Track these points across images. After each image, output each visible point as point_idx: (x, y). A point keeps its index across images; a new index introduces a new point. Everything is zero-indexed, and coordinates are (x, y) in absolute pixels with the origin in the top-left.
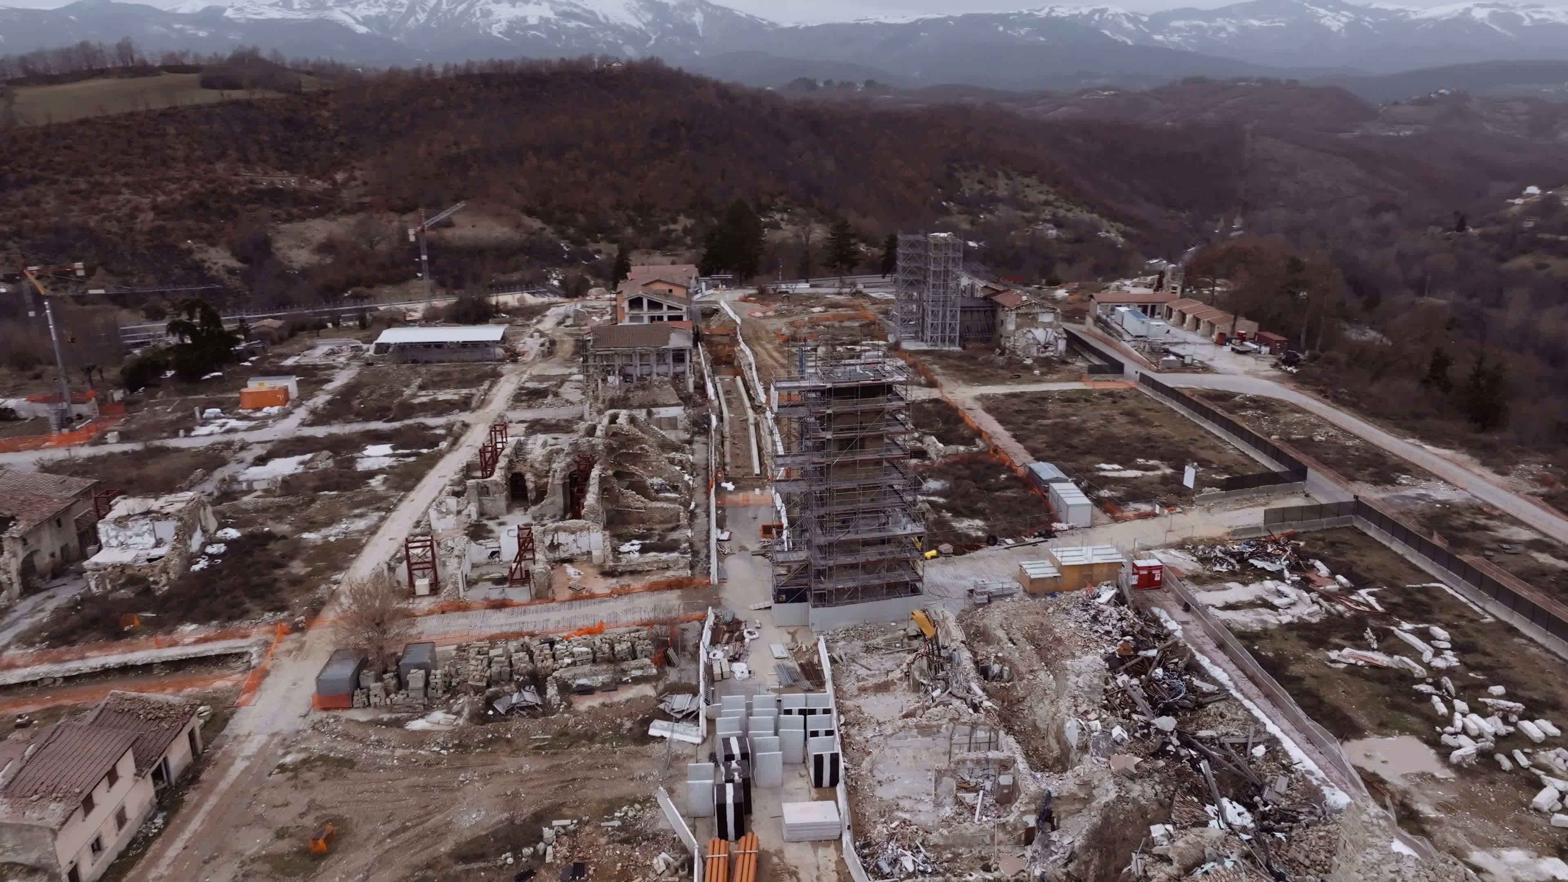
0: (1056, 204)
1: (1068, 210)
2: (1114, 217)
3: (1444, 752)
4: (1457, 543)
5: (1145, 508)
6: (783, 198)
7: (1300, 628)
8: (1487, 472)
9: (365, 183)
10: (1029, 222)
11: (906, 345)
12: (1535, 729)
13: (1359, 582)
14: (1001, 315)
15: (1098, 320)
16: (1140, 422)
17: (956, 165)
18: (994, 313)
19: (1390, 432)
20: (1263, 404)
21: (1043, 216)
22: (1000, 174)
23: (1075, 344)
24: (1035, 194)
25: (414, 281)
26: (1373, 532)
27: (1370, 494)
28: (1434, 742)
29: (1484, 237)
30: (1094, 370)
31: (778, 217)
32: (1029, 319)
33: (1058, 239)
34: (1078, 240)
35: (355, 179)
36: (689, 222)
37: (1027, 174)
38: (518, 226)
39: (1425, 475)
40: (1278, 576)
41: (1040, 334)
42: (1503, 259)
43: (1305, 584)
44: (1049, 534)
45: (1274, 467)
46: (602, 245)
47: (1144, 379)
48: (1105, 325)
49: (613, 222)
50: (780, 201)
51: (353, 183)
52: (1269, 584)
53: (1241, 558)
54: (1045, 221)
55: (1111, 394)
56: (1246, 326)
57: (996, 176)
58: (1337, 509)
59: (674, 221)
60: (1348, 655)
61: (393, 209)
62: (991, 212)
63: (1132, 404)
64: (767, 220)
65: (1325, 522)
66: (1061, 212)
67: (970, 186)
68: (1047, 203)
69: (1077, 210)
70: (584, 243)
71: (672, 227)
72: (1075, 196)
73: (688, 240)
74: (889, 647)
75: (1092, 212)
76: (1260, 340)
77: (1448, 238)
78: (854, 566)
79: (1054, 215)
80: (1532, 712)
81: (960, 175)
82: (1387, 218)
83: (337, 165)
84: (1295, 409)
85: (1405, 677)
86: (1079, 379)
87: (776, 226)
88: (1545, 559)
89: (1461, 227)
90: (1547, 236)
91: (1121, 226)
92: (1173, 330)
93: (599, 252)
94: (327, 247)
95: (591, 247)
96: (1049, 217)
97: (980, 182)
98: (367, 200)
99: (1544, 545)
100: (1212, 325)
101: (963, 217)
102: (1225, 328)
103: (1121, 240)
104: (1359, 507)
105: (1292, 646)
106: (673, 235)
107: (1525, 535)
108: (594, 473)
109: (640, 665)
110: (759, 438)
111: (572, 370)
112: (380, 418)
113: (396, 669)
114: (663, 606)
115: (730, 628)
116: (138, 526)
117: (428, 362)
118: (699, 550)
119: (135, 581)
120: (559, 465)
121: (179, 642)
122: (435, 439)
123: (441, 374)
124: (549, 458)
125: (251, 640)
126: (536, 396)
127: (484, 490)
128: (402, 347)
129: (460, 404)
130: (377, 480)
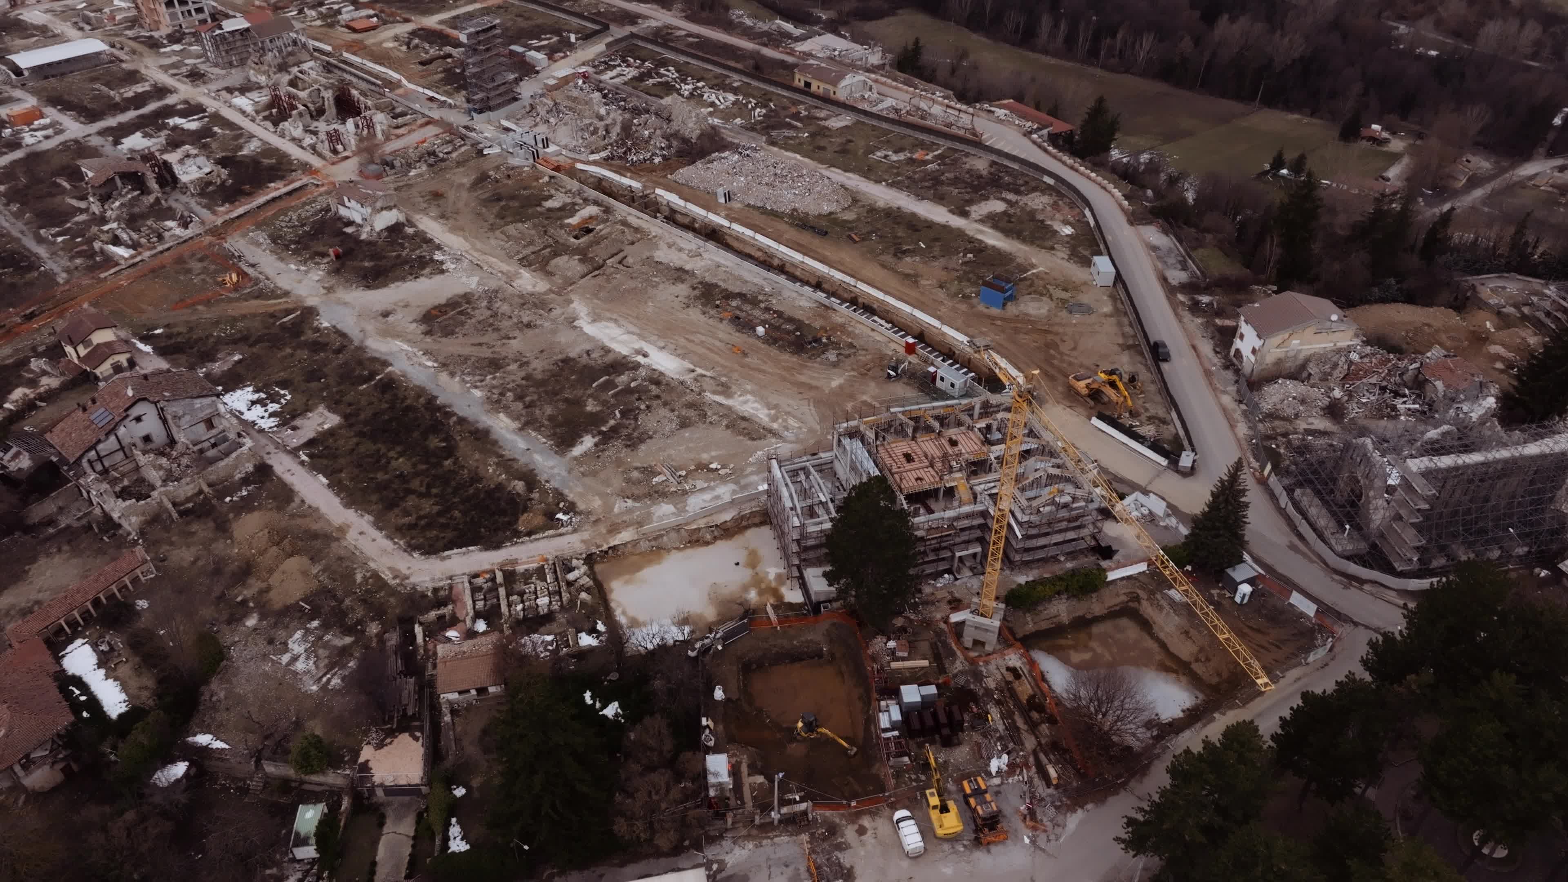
3: (682, 96)
4: (667, 40)
5: (562, 55)
7: (634, 79)
8: (664, 11)
12: (700, 84)
13: (644, 61)
16: (528, 19)
26: (640, 43)
27: (634, 29)
28: (680, 94)
39: (646, 18)
40: (619, 65)
43: (628, 66)
44: (537, 72)
45: (597, 27)
52: (619, 69)
53: (605, 63)
58: (625, 38)
60: (651, 81)
63: (514, 11)
65: (624, 44)
74: (523, 117)
78: (499, 95)
80: (698, 81)
85: (667, 83)
88: (691, 39)
99: (690, 35)
104: (633, 35)
105: (635, 84)
107: (683, 33)
108: (354, 92)
109: (458, 142)
110: (357, 68)
111: (175, 59)
112: (128, 109)
113: (385, 163)
114: (431, 130)
115: (466, 127)
116: (189, 162)
117: (63, 74)
118: (415, 112)
119: (209, 183)
120: (328, 95)
121: (277, 189)
122: (192, 110)
123: (94, 80)
124: (310, 95)
125: (305, 180)
126: (195, 76)
127: (301, 115)
128: (41, 67)
129: (161, 91)
130: (217, 129)
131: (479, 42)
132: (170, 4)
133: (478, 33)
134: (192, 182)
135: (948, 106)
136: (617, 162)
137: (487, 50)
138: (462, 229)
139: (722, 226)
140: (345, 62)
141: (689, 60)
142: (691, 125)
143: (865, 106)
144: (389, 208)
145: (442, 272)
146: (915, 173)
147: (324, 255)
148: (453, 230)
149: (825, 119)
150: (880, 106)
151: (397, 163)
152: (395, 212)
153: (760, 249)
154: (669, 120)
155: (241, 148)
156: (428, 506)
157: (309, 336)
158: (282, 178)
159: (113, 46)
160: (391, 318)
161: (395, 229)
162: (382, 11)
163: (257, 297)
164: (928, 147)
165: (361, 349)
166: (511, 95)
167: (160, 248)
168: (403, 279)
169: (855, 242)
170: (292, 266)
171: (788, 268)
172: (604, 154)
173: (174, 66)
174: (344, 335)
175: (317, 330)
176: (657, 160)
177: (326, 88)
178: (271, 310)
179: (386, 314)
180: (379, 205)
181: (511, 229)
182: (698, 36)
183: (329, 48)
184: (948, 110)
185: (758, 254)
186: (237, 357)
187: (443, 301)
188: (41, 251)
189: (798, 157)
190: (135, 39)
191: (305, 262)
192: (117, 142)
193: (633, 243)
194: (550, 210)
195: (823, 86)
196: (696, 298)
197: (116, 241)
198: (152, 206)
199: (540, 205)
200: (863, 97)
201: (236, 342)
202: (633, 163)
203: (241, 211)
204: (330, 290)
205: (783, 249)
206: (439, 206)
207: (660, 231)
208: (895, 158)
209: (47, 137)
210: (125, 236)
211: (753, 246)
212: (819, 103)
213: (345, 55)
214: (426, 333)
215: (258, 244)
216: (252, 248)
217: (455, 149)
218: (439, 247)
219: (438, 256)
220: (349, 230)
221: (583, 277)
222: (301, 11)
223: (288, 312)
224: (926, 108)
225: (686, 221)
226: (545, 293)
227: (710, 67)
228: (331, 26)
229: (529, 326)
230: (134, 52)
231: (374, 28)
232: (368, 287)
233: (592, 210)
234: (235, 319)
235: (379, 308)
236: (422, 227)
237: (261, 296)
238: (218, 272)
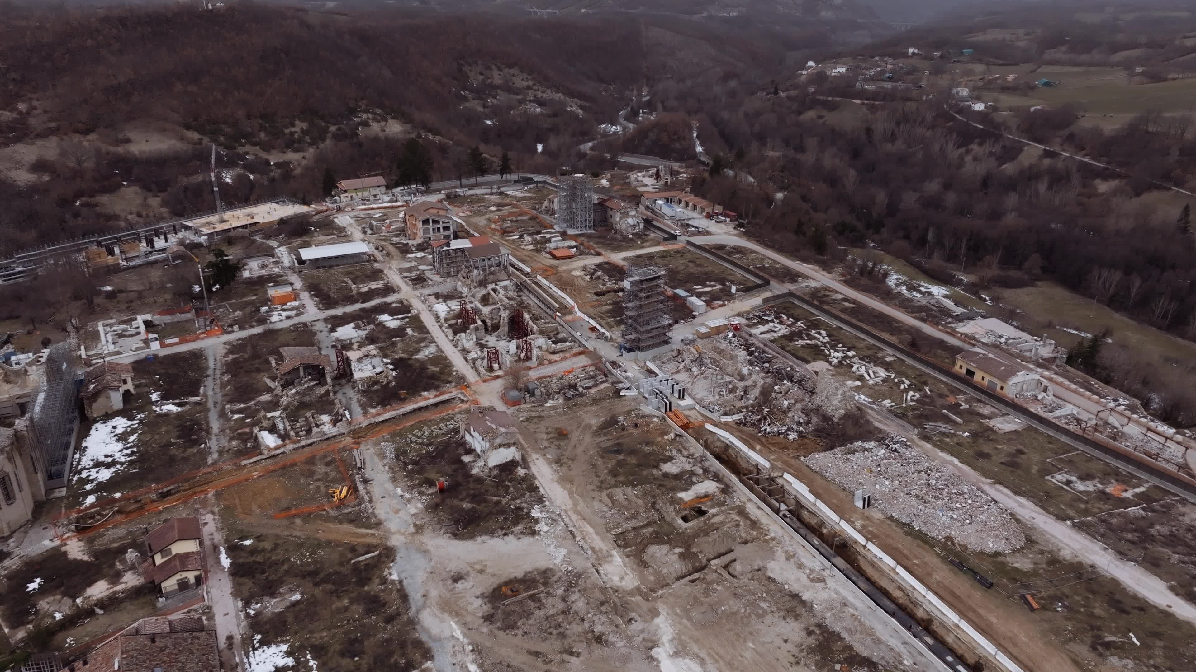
0: (535, 88)
1: (543, 92)
2: (572, 94)
3: (830, 363)
4: (822, 302)
5: (720, 303)
6: (364, 101)
7: (784, 336)
8: (825, 273)
9: (45, 112)
10: (521, 102)
12: (851, 353)
13: (797, 320)
14: (610, 213)
15: (647, 208)
16: (700, 265)
17: (462, 62)
18: (606, 212)
19: (789, 259)
20: (738, 250)
21: (528, 98)
22: (493, 67)
23: (648, 225)
24: (520, 82)
25: (123, 188)
26: (796, 302)
27: (792, 287)
28: (828, 361)
29: (789, 98)
30: (665, 239)
31: (365, 116)
32: (625, 214)
33: (541, 114)
34: (555, 115)
35: (35, 108)
36: (305, 126)
37: (511, 66)
38: (182, 139)
39: (806, 277)
40: (772, 321)
41: (630, 221)
43: (781, 323)
44: (694, 317)
45: (759, 282)
46: (248, 148)
47: (689, 243)
48: (653, 211)
49: (250, 130)
50: (363, 104)
51: (36, 112)
52: (771, 324)
53: (759, 317)
54: (530, 101)
55: (678, 252)
56: (718, 209)
57: (491, 69)
58: (783, 295)
59: (293, 125)
60: (800, 342)
61: (77, 131)
62: (495, 98)
63: (689, 256)
64: (359, 120)
65: (781, 300)
66: (540, 94)
67: (475, 79)
68: (529, 88)
69: (549, 91)
70: (235, 148)
71: (293, 130)
72: (546, 81)
73: (307, 139)
74: (668, 361)
75: (558, 92)
76: (726, 215)
77: (769, 100)
79: (535, 96)
80: (849, 350)
81: (466, 69)
82: (733, 84)
83: (18, 97)
84: (753, 252)
85: (817, 346)
86: (658, 244)
87: (365, 124)
88: (846, 304)
89: (776, 93)
91: (579, 102)
92: (686, 211)
93: (247, 153)
94: (39, 166)
95: (241, 150)
96: (532, 98)
97: (481, 74)
98: (53, 125)
99: (846, 299)
100: (703, 209)
101: (477, 102)
102: (709, 210)
103: (581, 112)
104: (790, 294)
105: (784, 342)
106: (296, 136)
107: (840, 297)
108: (526, 316)
109: (601, 378)
110: (544, 290)
111: (414, 264)
112: (357, 301)
113: (528, 391)
114: (583, 361)
115: (614, 364)
116: (366, 361)
117: (331, 267)
118: (575, 340)
119: (376, 382)
120: (505, 315)
121: (429, 398)
122: (403, 309)
123: (348, 274)
124: (491, 312)
125: (455, 393)
126: (419, 281)
127: (477, 329)
128: (316, 260)
129: (389, 290)
130: (409, 331)
131: (641, 290)
132: (426, 222)
133: (642, 281)
134: (362, 379)
135: (1149, 429)
136: (749, 429)
137: (648, 297)
138: (571, 482)
139: (856, 542)
140: (536, 283)
141: (842, 325)
142: (835, 402)
143: (1037, 409)
144: (507, 445)
145: (533, 533)
146: (1112, 515)
147: (431, 483)
148: (564, 480)
149: (989, 418)
150: (1058, 413)
151: (537, 392)
152: (513, 449)
153: (900, 588)
154: (812, 393)
155: (418, 351)
157: (374, 587)
158: (436, 388)
159: (377, 249)
160: (459, 586)
161: (508, 468)
162: (582, 244)
163: (351, 521)
164: (1127, 481)
165: (412, 623)
166: (662, 338)
167: (303, 443)
168: (492, 533)
169: (1032, 609)
170: (399, 491)
171: (935, 627)
172: (736, 417)
173: (409, 270)
174: (404, 597)
175: (384, 581)
176: (792, 436)
177: (505, 308)
178: (354, 540)
179: (457, 578)
180: (498, 441)
181: (619, 493)
182: (854, 302)
183: (528, 270)
184: (1150, 434)
185: (897, 594)
186: (297, 597)
188: (215, 425)
189: (956, 461)
190: (394, 245)
191: (411, 489)
192: (333, 330)
193: (746, 542)
194: (666, 475)
195: (988, 378)
196: (811, 651)
197: (273, 430)
198: (322, 396)
199: (657, 467)
200: (1035, 397)
201: (304, 574)
202: (766, 434)
203: (387, 416)
204: (419, 529)
205: (932, 597)
206: (559, 447)
207: (780, 532)
208: (1080, 486)
209: (288, 318)
210: (281, 426)
211: (892, 581)
212: (983, 397)
213: (539, 277)
214: (486, 618)
215: (382, 456)
216: (376, 459)
217: (596, 385)
218: (540, 500)
219: (536, 513)
220: (466, 459)
221: (679, 579)
222: (522, 237)
223: (369, 548)
224: (1117, 424)
225: (813, 521)
226: (631, 593)
227: (863, 336)
228: (538, 251)
229: (599, 639)
230: (388, 254)
231: (570, 257)
232: (456, 536)
233: (709, 486)
234: (319, 545)
235: (454, 567)
236: (534, 470)
237: (356, 520)
238: (335, 481)
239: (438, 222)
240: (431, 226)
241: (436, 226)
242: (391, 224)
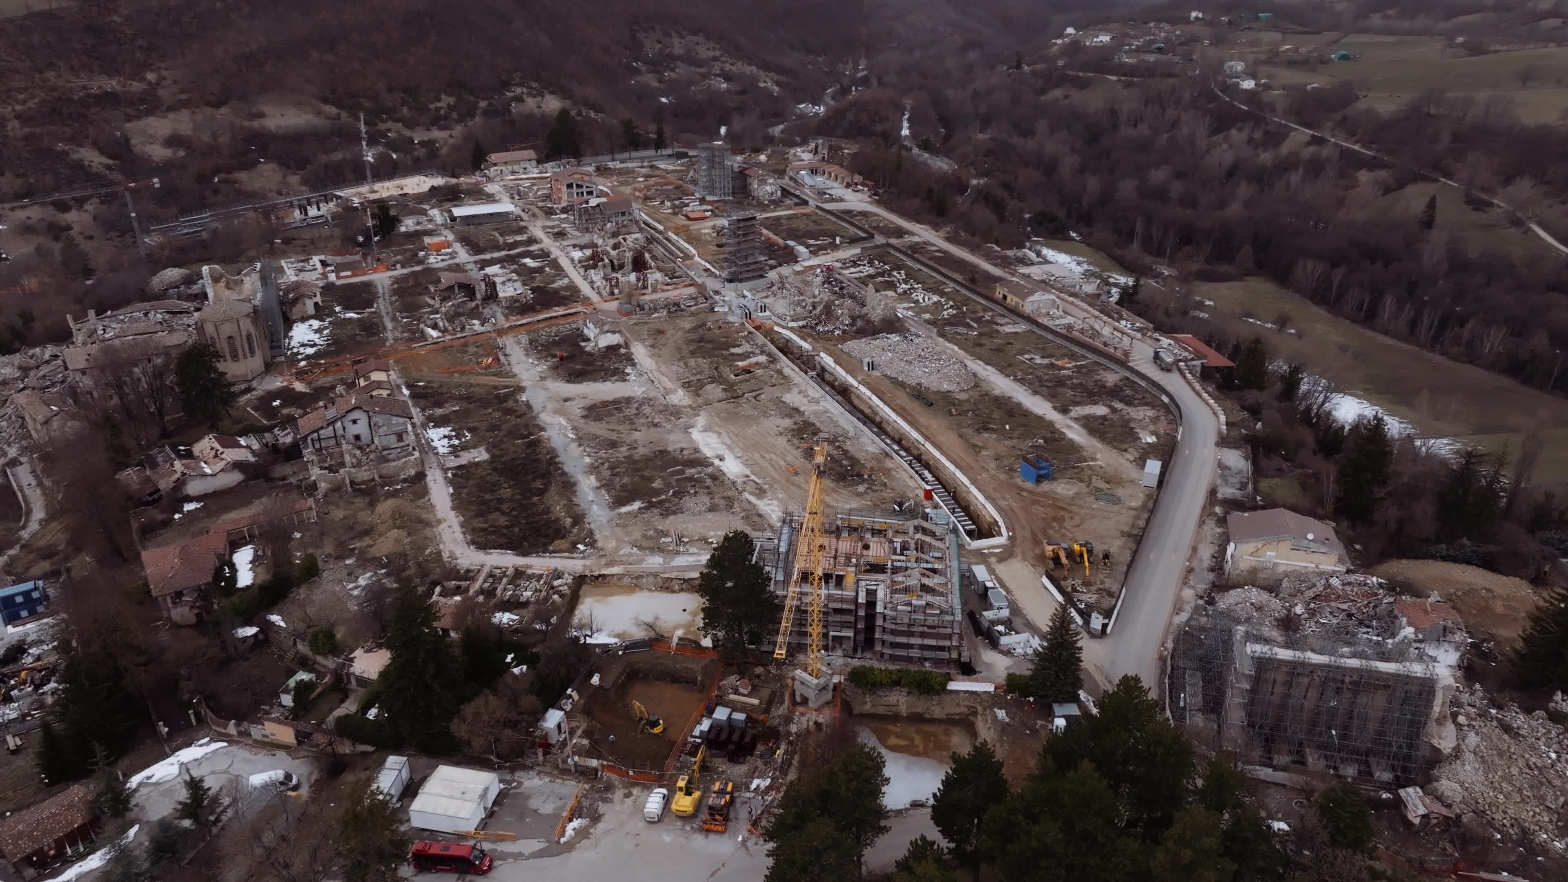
0: (723, 59)
1: (732, 64)
2: (767, 67)
4: (914, 252)
5: (823, 252)
6: (519, 74)
7: (868, 276)
8: (934, 232)
9: (175, 82)
10: (704, 76)
11: (708, 198)
12: (917, 286)
13: (885, 264)
14: (749, 180)
15: (791, 178)
16: (820, 225)
17: (636, 27)
18: (746, 180)
19: (905, 220)
20: (864, 214)
21: (714, 71)
22: (674, 33)
23: (785, 192)
24: (705, 51)
25: (261, 166)
26: (892, 252)
27: (893, 241)
28: (895, 291)
29: (1034, 73)
30: (796, 204)
31: (519, 90)
32: (763, 182)
33: (728, 91)
34: (744, 92)
35: (165, 79)
36: (452, 100)
37: (695, 33)
38: (319, 113)
39: (911, 233)
40: (864, 265)
41: (768, 189)
42: (1043, 91)
43: (871, 266)
44: (797, 262)
45: (864, 235)
46: (390, 124)
47: (818, 207)
48: (796, 181)
49: (391, 105)
50: (517, 76)
51: (164, 83)
52: (862, 267)
53: (854, 262)
54: (716, 75)
55: (805, 215)
56: (858, 178)
57: (670, 36)
58: (882, 246)
59: (439, 100)
60: (880, 279)
61: (208, 104)
62: (673, 70)
63: (814, 218)
64: (512, 94)
65: (878, 250)
66: (728, 67)
67: (651, 48)
68: (715, 59)
69: (739, 64)
70: (376, 125)
71: (438, 105)
72: (736, 51)
73: (454, 115)
74: (760, 289)
75: (750, 65)
76: (864, 185)
77: (1010, 75)
78: (748, 271)
79: (722, 70)
80: (917, 284)
81: (641, 36)
83: (146, 66)
84: (876, 215)
85: (892, 281)
86: (790, 209)
87: (519, 99)
89: (1018, 66)
90: (1071, 73)
91: (776, 77)
92: (827, 182)
93: (389, 130)
94: (173, 141)
95: (382, 126)
96: (718, 72)
97: (659, 42)
98: (183, 97)
99: (939, 250)
100: (843, 178)
101: (651, 75)
102: (849, 180)
103: (776, 88)
104: (889, 245)
105: (867, 279)
106: (442, 112)
107: (935, 248)
108: (647, 255)
109: (703, 300)
110: (674, 244)
111: (557, 223)
112: (503, 250)
113: (639, 306)
114: (692, 290)
115: (717, 292)
116: (509, 284)
117: (480, 224)
118: (688, 276)
119: (517, 301)
120: (629, 255)
121: (560, 311)
122: (544, 255)
123: (496, 229)
124: (618, 254)
125: (580, 309)
126: (560, 235)
127: (604, 266)
128: (467, 217)
129: (532, 241)
130: (547, 269)
131: (739, 228)
132: (570, 186)
133: (738, 220)
134: (505, 298)
135: (1115, 329)
136: (808, 331)
138: (660, 356)
139: (852, 386)
140: (667, 239)
141: (923, 268)
142: (879, 311)
143: (1045, 321)
144: (614, 332)
145: (625, 380)
146: (1045, 374)
147: (554, 356)
148: (654, 356)
149: (1002, 325)
150: (1057, 322)
151: (646, 307)
152: (617, 335)
153: (870, 407)
154: (863, 305)
155: (553, 282)
156: (503, 521)
157: (510, 404)
158: (565, 305)
159: (523, 211)
160: (568, 403)
161: (612, 349)
162: (717, 208)
163: (495, 375)
164: (1073, 356)
165: (534, 418)
166: (760, 273)
167: (459, 335)
168: (595, 380)
169: (952, 415)
170: (530, 360)
171: (884, 425)
172: (801, 323)
173: (552, 227)
174: (530, 408)
175: (517, 401)
176: (837, 332)
177: (630, 250)
178: (497, 384)
179: (566, 400)
180: (606, 328)
181: (692, 362)
182: (945, 252)
183: (661, 228)
184: (1116, 333)
185: (867, 411)
186: (457, 408)
187: (611, 399)
188: (389, 325)
189: (956, 348)
190: (540, 208)
191: (539, 359)
192: (482, 269)
193: (774, 386)
194: (733, 354)
195: (1015, 299)
196: (793, 430)
197: (435, 327)
198: (473, 309)
199: (727, 350)
200: (1048, 314)
201: (461, 398)
202: (819, 332)
203: (525, 321)
204: (543, 379)
205: (887, 409)
206: (656, 339)
207: (801, 381)
208: (1039, 361)
209: (443, 260)
210: (441, 324)
211: (867, 403)
212: (1005, 312)
213: (670, 233)
214: (582, 417)
215: (519, 343)
216: (515, 345)
217: (696, 304)
218: (634, 365)
219: (628, 370)
220: (583, 344)
221: (720, 401)
222: (662, 203)
223: (506, 387)
224: (1098, 328)
225: (831, 379)
226: (685, 407)
227: (934, 275)
228: (675, 214)
229: (656, 425)
230: (534, 215)
231: (703, 218)
232: (568, 382)
233: (762, 359)
234: (472, 386)
235: (566, 396)
236: (633, 350)
237: (498, 374)
238: (483, 356)
239: (581, 186)
240: (575, 190)
241: (580, 190)
242: (538, 190)
